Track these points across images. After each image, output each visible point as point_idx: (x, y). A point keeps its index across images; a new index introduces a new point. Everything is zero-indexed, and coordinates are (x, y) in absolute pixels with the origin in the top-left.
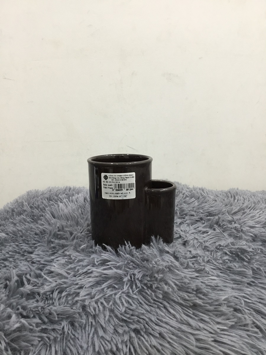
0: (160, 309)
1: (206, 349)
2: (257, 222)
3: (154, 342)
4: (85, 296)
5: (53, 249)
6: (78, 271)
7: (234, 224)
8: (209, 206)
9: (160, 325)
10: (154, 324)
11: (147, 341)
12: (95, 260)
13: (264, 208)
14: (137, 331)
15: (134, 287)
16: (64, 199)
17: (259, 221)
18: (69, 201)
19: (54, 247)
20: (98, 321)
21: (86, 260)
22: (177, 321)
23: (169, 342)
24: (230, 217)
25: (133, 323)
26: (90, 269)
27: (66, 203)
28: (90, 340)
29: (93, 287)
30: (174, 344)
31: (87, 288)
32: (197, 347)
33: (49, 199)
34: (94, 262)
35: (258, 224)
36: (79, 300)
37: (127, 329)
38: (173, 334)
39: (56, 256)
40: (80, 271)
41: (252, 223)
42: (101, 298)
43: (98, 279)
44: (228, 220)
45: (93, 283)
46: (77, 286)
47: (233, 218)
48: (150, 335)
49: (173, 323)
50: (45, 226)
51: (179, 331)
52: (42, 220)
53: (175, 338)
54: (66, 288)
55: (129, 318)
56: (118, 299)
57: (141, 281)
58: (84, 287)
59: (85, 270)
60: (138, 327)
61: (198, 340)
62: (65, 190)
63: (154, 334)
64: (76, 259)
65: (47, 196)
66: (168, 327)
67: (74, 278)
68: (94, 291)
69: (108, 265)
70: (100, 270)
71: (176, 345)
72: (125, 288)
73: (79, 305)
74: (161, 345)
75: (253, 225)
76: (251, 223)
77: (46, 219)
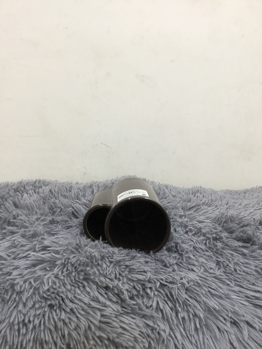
0: (79, 288)
1: (108, 323)
2: (208, 218)
3: (63, 316)
4: (17, 275)
5: (4, 235)
6: (18, 254)
7: (184, 218)
8: (166, 201)
9: (74, 302)
10: (69, 301)
11: (57, 315)
12: (37, 247)
13: (219, 205)
14: (51, 306)
15: (65, 269)
16: (31, 191)
17: (209, 217)
18: (35, 193)
19: (5, 233)
20: (21, 297)
21: (28, 246)
22: (90, 298)
23: (77, 317)
24: (182, 212)
25: (51, 300)
26: (30, 254)
27: (32, 194)
28: (9, 313)
29: (26, 268)
30: (81, 319)
31: (22, 269)
32: (100, 321)
33: (16, 190)
34: (35, 247)
35: (208, 219)
36: (9, 279)
37: (43, 304)
38: (83, 310)
39: (4, 241)
40: (21, 255)
41: (203, 219)
42: (31, 278)
43: (35, 262)
44: (180, 215)
45: (29, 265)
46: (13, 267)
47: (185, 213)
48: (62, 310)
49: (86, 300)
50: (2, 214)
51: (89, 307)
52: (2, 209)
53: (83, 313)
54: (3, 268)
55: (49, 296)
56: (46, 279)
57: (72, 265)
58: (19, 269)
59: (24, 255)
60: (53, 302)
61: (102, 316)
62: (35, 183)
63: (66, 310)
64: (20, 244)
65: (15, 187)
66: (80, 303)
67: (13, 261)
68: (26, 272)
69: (49, 250)
70: (39, 254)
71: (83, 319)
72: (56, 270)
73: (8, 283)
74: (69, 319)
75: (203, 220)
76: (201, 218)
77: (5, 207)
